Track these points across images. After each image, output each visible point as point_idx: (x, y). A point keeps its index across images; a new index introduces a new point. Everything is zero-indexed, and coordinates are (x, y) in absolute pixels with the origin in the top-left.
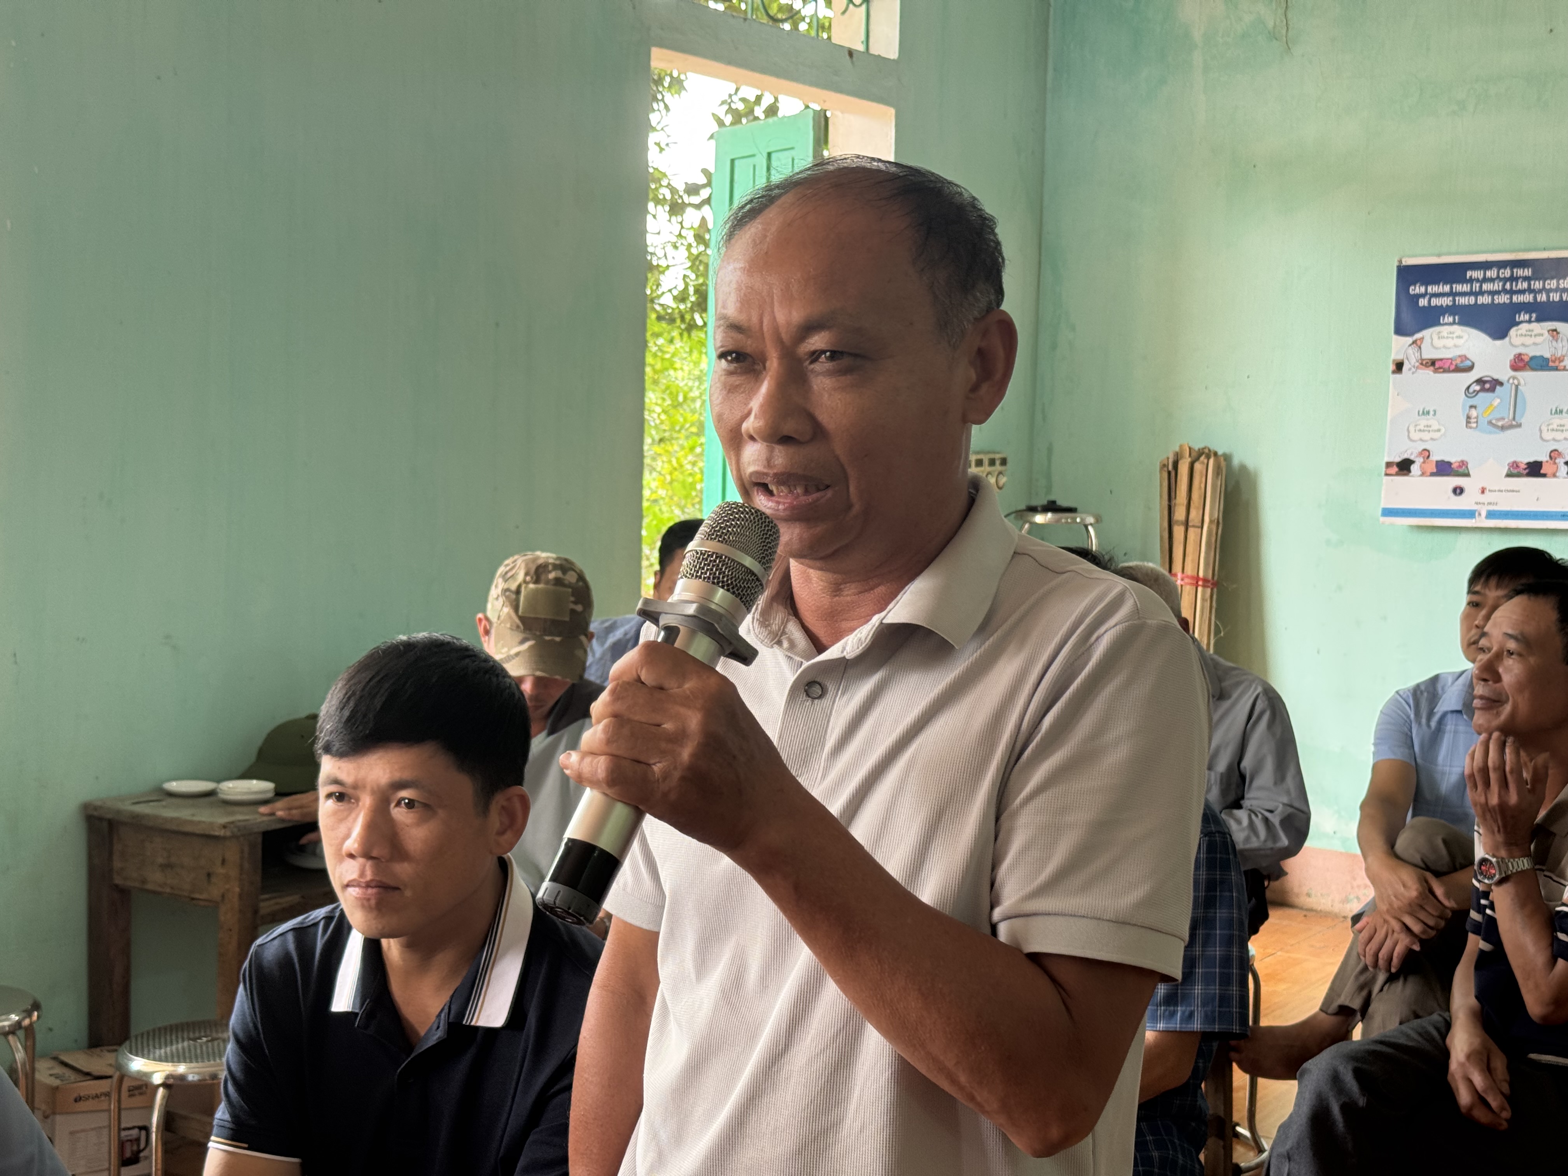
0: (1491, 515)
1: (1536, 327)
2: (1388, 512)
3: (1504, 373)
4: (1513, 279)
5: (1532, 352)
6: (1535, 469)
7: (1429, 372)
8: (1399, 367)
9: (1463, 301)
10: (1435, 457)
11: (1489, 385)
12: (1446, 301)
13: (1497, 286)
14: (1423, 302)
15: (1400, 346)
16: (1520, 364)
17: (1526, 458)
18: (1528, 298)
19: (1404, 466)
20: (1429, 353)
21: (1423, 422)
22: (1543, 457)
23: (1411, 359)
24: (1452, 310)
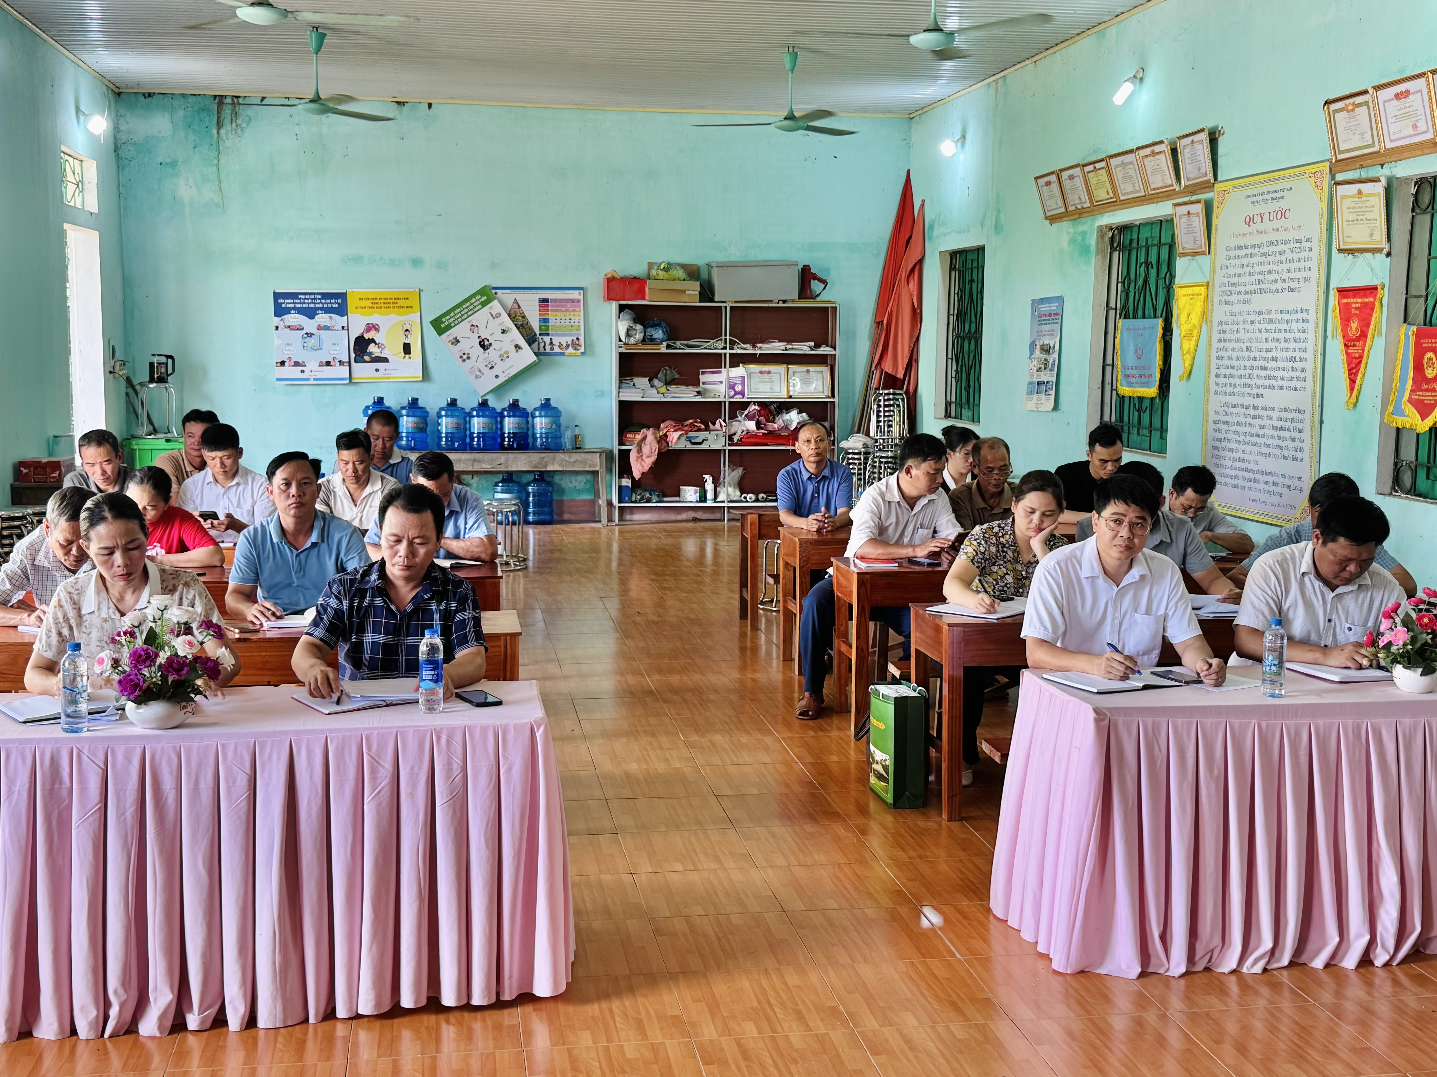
0: (315, 379)
1: (324, 315)
2: (279, 380)
3: (314, 331)
4: (315, 299)
5: (323, 324)
6: (328, 364)
7: (288, 330)
8: (277, 328)
9: (298, 306)
10: (293, 360)
11: (310, 335)
12: (292, 306)
13: (310, 301)
14: (284, 306)
15: (277, 321)
16: (319, 328)
17: (324, 361)
18: (321, 306)
20: (288, 324)
21: (288, 348)
22: (331, 360)
23: (281, 325)
24: (295, 308)
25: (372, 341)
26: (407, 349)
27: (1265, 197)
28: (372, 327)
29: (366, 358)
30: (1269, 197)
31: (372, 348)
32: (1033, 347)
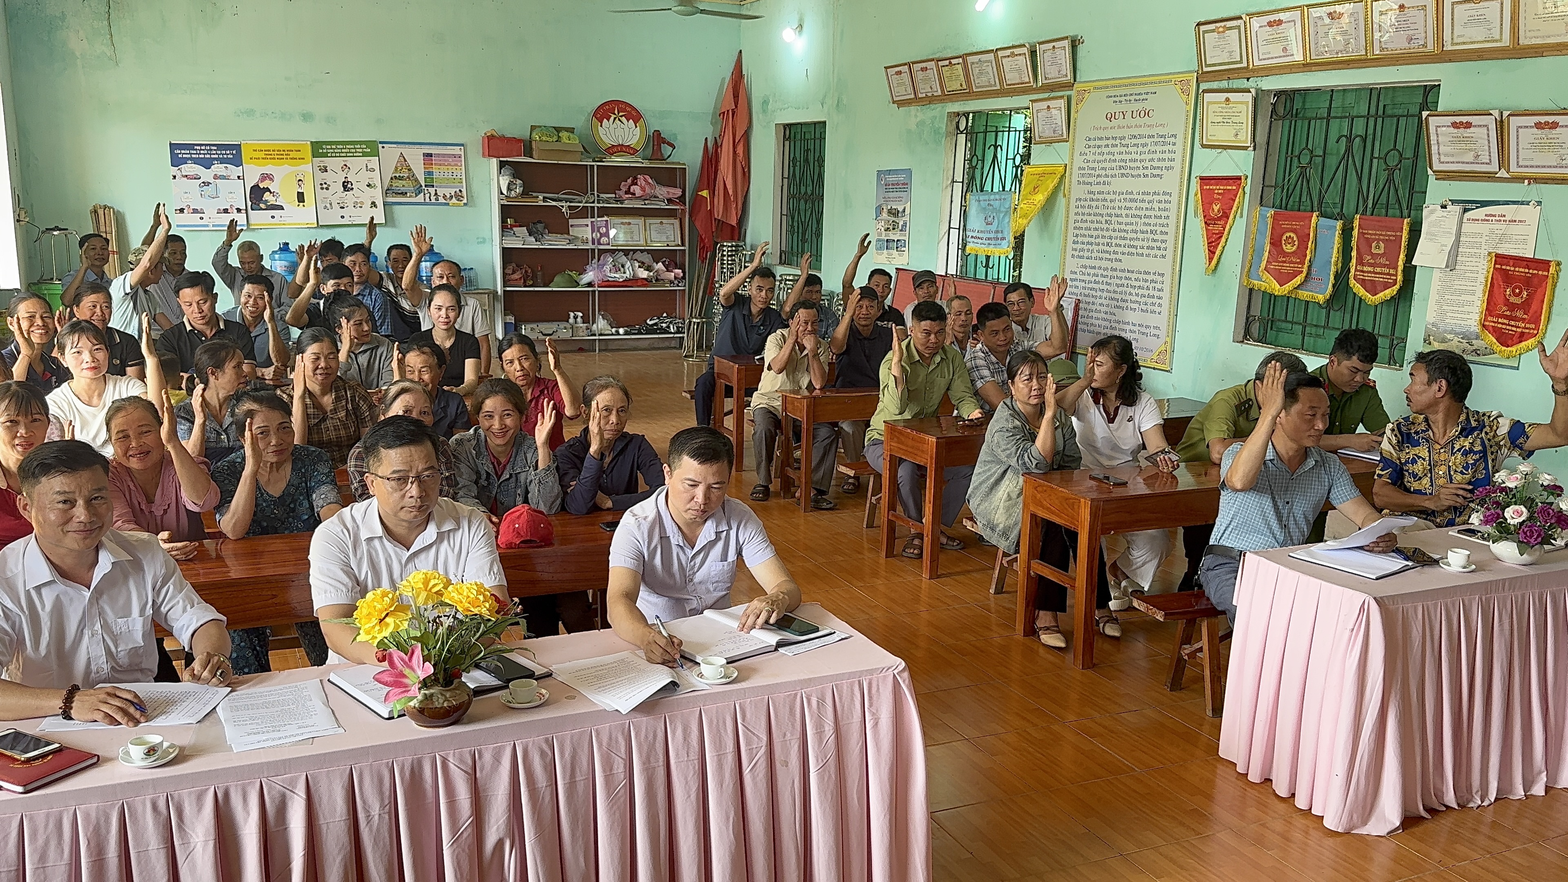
0: (213, 226)
1: (220, 166)
3: (212, 180)
4: (211, 150)
5: (219, 174)
6: (226, 211)
7: (185, 179)
8: (175, 177)
9: (194, 156)
10: (192, 207)
11: (207, 184)
12: (189, 156)
13: (206, 152)
14: (180, 156)
15: (174, 170)
16: (216, 177)
17: (222, 207)
18: (216, 156)
19: (182, 210)
20: (184, 173)
21: (186, 196)
22: (228, 207)
23: (178, 174)
24: (191, 159)
25: (268, 190)
26: (301, 197)
27: (1128, 98)
28: (265, 177)
29: (262, 206)
30: (1132, 98)
31: (267, 196)
32: (879, 210)
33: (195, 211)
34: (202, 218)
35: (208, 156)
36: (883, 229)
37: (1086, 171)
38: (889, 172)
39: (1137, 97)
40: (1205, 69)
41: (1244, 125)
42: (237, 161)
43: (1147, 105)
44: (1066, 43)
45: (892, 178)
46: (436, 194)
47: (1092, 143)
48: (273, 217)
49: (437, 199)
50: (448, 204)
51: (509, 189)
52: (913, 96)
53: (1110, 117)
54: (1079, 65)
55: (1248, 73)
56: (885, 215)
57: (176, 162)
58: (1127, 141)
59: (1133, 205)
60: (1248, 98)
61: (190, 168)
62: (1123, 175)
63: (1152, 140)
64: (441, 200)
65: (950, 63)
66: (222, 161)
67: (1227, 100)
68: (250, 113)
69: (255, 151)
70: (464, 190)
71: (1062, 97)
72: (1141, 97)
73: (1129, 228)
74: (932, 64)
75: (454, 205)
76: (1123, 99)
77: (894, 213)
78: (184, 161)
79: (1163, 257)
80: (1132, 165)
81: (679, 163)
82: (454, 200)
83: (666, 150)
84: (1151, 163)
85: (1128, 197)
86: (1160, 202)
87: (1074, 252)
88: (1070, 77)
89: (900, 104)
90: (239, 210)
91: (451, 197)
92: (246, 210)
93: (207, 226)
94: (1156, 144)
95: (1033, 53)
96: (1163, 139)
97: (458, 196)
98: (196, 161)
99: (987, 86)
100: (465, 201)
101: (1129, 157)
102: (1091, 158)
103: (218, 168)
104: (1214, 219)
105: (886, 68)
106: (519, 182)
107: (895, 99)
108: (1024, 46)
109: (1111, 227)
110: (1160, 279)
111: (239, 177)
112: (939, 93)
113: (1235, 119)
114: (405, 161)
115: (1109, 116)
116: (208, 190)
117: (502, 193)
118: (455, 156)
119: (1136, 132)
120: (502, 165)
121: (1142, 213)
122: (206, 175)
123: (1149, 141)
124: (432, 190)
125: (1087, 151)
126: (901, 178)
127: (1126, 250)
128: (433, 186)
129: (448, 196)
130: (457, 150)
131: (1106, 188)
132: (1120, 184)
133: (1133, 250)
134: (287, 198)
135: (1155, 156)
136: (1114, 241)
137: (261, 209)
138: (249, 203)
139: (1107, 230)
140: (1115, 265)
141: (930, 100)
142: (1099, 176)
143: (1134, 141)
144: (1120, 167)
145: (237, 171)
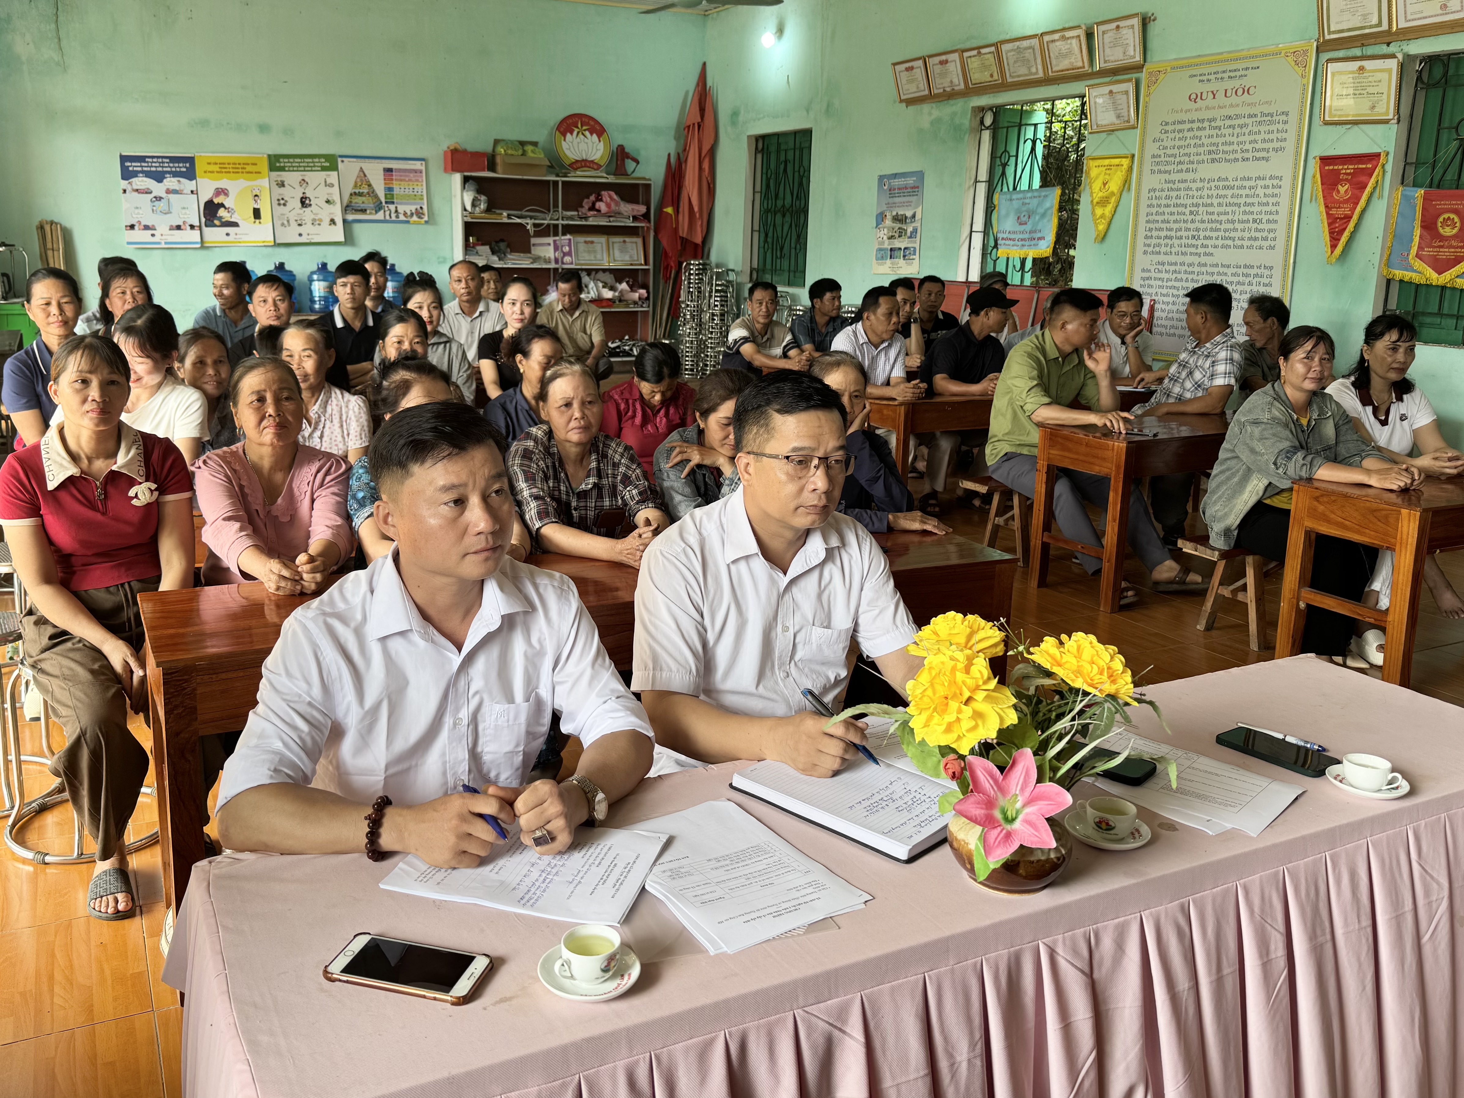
0: (166, 243)
1: (173, 179)
2: (129, 243)
3: (163, 195)
4: (162, 162)
5: (172, 188)
6: (179, 228)
7: (136, 194)
8: (125, 191)
9: (146, 169)
10: (143, 223)
11: (159, 199)
12: (139, 169)
13: (158, 164)
14: (131, 169)
15: (124, 184)
16: (168, 191)
17: (175, 224)
18: (169, 169)
19: (132, 227)
20: (135, 187)
21: (136, 211)
22: (181, 223)
23: (129, 189)
24: (142, 172)
25: (222, 205)
26: (257, 214)
27: (1219, 76)
28: (221, 192)
29: (217, 222)
30: (1226, 75)
31: (221, 212)
32: (881, 218)
33: (146, 228)
34: (153, 235)
35: (160, 169)
36: (885, 238)
37: (1162, 159)
38: (895, 176)
39: (1232, 74)
40: (1327, 37)
41: (1385, 96)
42: (190, 174)
43: (1246, 82)
44: (1136, 22)
45: (897, 183)
46: (396, 211)
47: (1169, 128)
48: (228, 234)
49: (397, 217)
50: (408, 222)
51: (474, 205)
52: (927, 92)
53: (1194, 98)
54: (1150, 45)
55: (1388, 37)
56: (888, 222)
57: (127, 175)
58: (1218, 123)
59: (1229, 192)
60: (1393, 65)
61: (141, 182)
62: (1213, 161)
63: (1254, 119)
64: (402, 217)
65: (979, 53)
66: (175, 174)
67: (1361, 69)
68: (204, 123)
69: (209, 164)
70: (425, 207)
71: (1130, 80)
72: (1238, 74)
73: (1223, 218)
74: (955, 56)
75: (415, 223)
76: (1212, 77)
77: (899, 219)
78: (135, 174)
79: (1272, 248)
80: (1226, 148)
81: (644, 179)
82: (415, 218)
83: (630, 165)
84: (1252, 145)
85: (1221, 184)
86: (1266, 187)
87: (1146, 248)
88: (1138, 58)
89: (910, 102)
90: (192, 227)
91: (412, 214)
92: (200, 227)
93: (159, 243)
94: (1260, 123)
95: (1090, 35)
96: (1269, 118)
97: (419, 213)
98: (149, 175)
99: (1026, 75)
100: (426, 218)
101: (1221, 140)
102: (1169, 144)
103: (171, 182)
104: (1341, 202)
105: (894, 64)
106: (483, 198)
107: (903, 97)
108: (1078, 27)
109: (1198, 218)
110: (1267, 272)
111: (192, 192)
112: (962, 86)
113: (1371, 90)
114: (365, 176)
115: (1193, 96)
116: (162, 205)
117: (465, 210)
118: (415, 171)
119: (1231, 112)
120: (466, 180)
121: (1242, 201)
122: (158, 189)
123: (1249, 121)
124: (392, 207)
125: (1164, 136)
126: (911, 181)
127: (1220, 242)
128: (393, 203)
129: (409, 213)
130: (418, 165)
131: (1190, 176)
132: (1207, 171)
133: (1230, 242)
134: (241, 213)
135: (1258, 137)
136: (1202, 234)
137: (216, 226)
138: (203, 220)
139: (1193, 221)
140: (1203, 259)
141: (949, 96)
142: (1180, 163)
143: (1228, 122)
144: (1210, 152)
145: (190, 185)
